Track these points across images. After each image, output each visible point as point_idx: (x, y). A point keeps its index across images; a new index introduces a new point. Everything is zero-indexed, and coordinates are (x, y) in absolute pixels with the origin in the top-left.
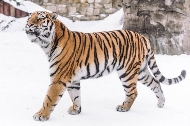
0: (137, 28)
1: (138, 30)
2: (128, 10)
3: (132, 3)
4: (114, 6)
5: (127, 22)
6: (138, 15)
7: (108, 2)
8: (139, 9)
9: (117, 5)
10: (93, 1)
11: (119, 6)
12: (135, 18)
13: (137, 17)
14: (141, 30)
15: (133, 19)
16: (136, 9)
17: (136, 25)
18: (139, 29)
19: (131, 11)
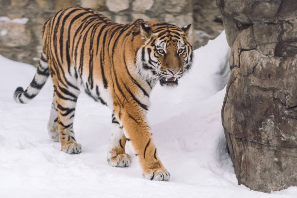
0: (276, 100)
1: (280, 106)
2: (244, 37)
3: (256, 11)
4: (202, 23)
5: (240, 80)
6: (277, 54)
7: (178, 9)
8: (282, 33)
9: (211, 18)
10: (125, 7)
11: (218, 21)
12: (268, 64)
13: (277, 62)
14: (289, 108)
15: (259, 68)
16: (270, 33)
17: (273, 90)
18: (284, 104)
19: (253, 41)
